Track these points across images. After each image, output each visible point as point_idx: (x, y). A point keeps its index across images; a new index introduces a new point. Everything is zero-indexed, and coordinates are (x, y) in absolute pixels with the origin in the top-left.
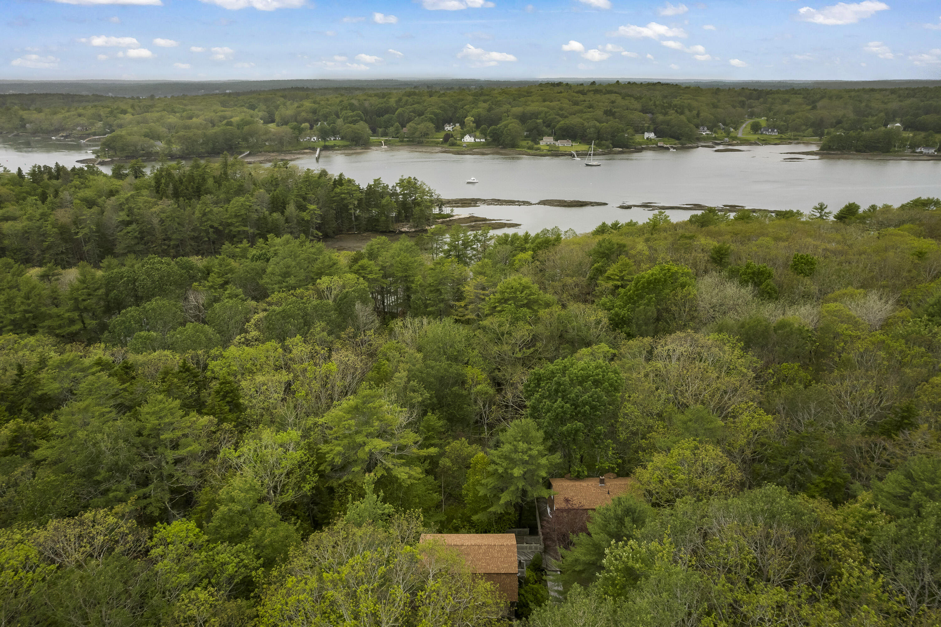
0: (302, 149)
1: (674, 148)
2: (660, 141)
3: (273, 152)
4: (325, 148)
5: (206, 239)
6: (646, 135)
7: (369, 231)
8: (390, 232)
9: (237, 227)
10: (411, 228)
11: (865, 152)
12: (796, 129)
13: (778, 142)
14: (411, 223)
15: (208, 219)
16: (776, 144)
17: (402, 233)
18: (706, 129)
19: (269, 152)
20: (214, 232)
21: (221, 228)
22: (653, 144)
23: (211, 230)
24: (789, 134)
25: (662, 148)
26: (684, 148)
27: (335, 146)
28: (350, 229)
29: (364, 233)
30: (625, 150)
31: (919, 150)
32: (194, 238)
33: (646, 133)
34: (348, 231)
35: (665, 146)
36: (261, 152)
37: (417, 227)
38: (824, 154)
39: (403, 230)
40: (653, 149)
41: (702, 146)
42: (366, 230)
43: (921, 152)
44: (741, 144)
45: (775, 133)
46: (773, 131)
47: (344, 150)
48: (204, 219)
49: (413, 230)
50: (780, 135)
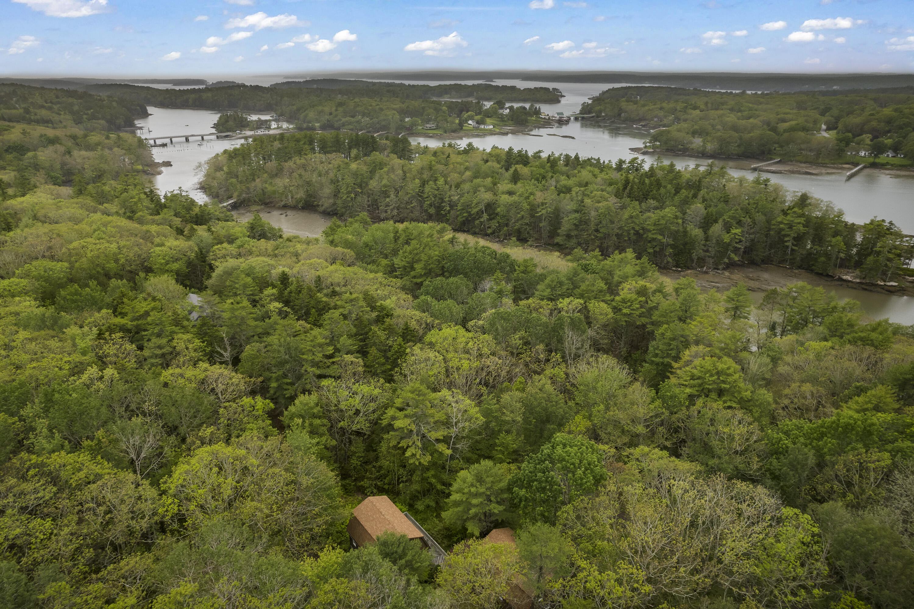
0: (842, 164)
3: (805, 163)
4: (874, 165)
5: (626, 238)
7: (803, 269)
8: (828, 276)
9: (653, 234)
10: (856, 277)
14: (858, 272)
15: (633, 222)
17: (841, 279)
19: (801, 162)
20: (634, 234)
21: (641, 231)
23: (632, 232)
27: (887, 164)
28: (783, 261)
29: (796, 269)
32: (617, 235)
34: (780, 263)
36: (792, 161)
37: (864, 278)
39: (844, 277)
42: (800, 267)
47: (897, 170)
48: (630, 221)
49: (858, 281)
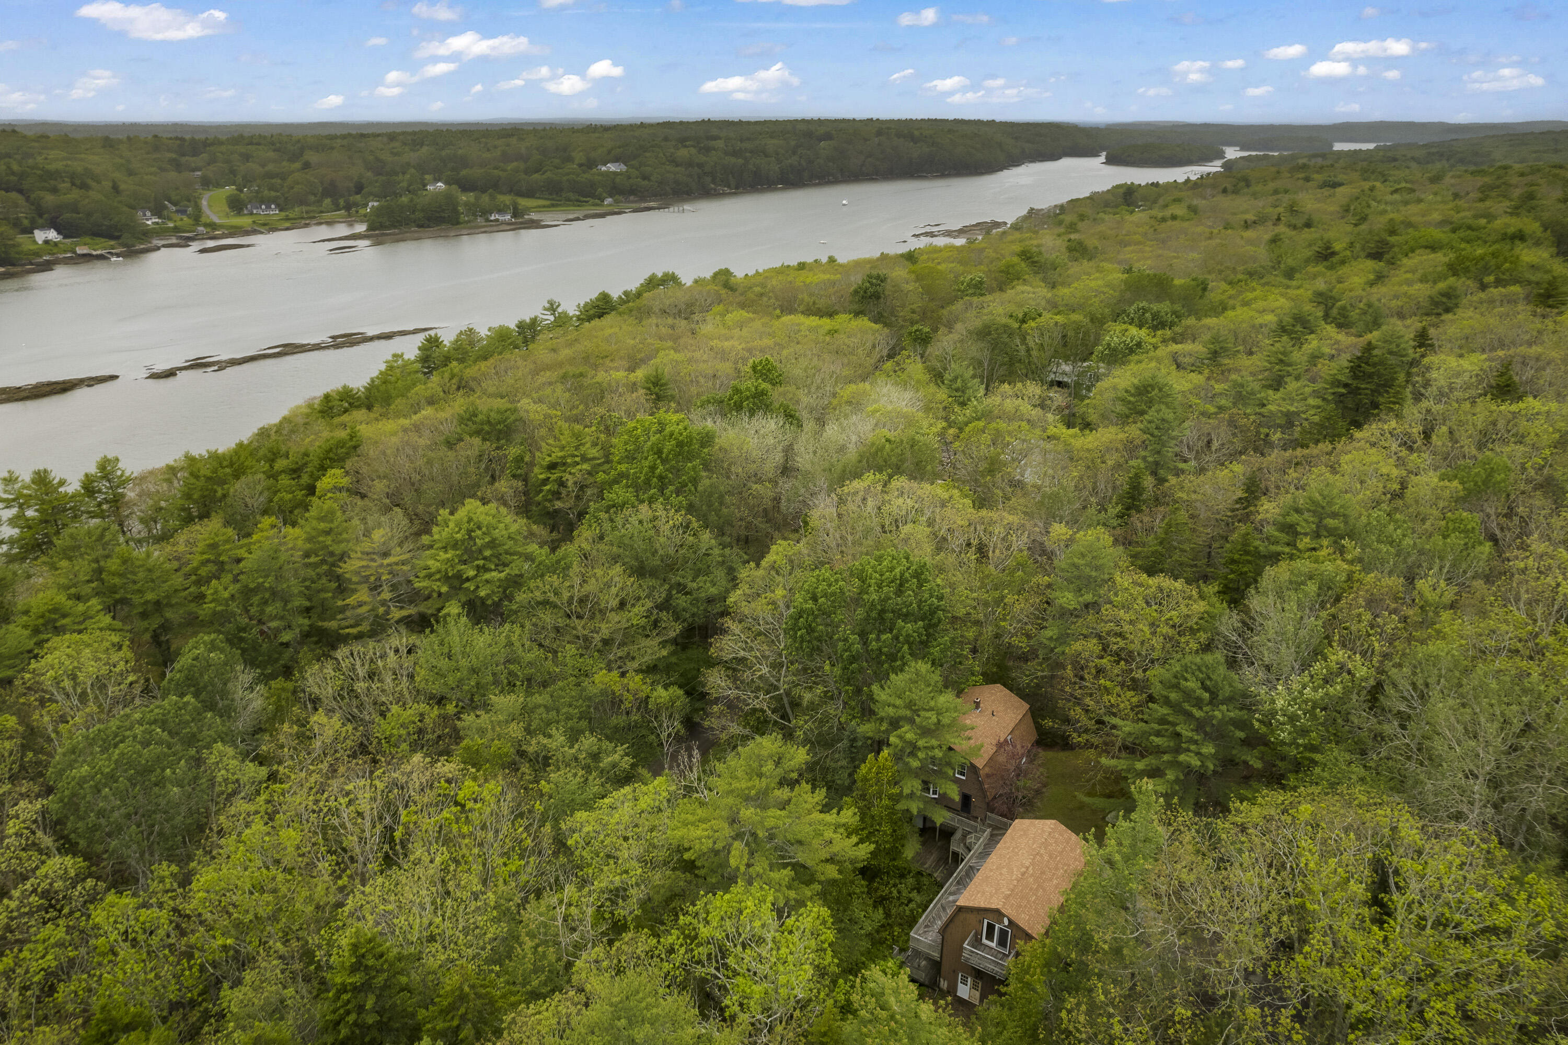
1: (118, 255)
2: (77, 245)
6: (40, 236)
11: (429, 227)
12: (302, 202)
13: (287, 225)
16: (287, 229)
18: (148, 214)
22: (65, 251)
24: (296, 211)
25: (88, 258)
26: (131, 253)
30: (12, 269)
31: (492, 218)
33: (36, 232)
35: (94, 253)
38: (377, 235)
40: (67, 262)
41: (164, 246)
43: (497, 220)
44: (231, 235)
45: (274, 211)
46: (268, 207)
50: (283, 214)
